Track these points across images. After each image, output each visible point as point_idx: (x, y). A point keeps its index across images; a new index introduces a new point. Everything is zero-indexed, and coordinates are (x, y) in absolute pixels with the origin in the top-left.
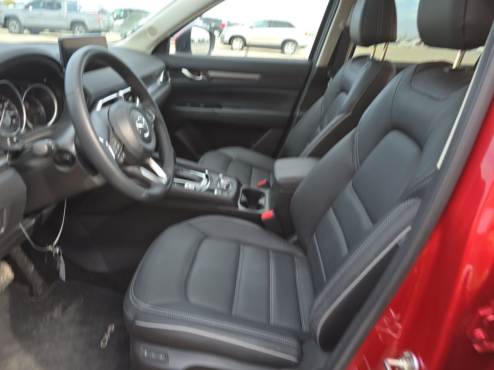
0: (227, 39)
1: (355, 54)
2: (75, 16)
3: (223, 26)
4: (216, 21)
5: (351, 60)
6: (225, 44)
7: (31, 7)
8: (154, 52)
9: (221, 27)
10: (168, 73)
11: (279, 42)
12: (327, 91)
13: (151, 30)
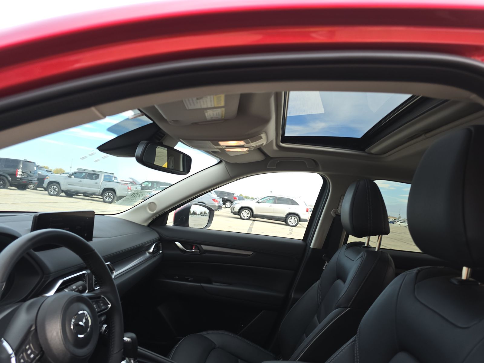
0: (236, 210)
1: (349, 241)
2: (109, 185)
3: (235, 198)
4: (229, 194)
5: (345, 246)
6: (234, 213)
7: (72, 177)
8: (149, 225)
9: (232, 200)
10: (161, 245)
11: (284, 215)
12: (323, 275)
13: (152, 205)
